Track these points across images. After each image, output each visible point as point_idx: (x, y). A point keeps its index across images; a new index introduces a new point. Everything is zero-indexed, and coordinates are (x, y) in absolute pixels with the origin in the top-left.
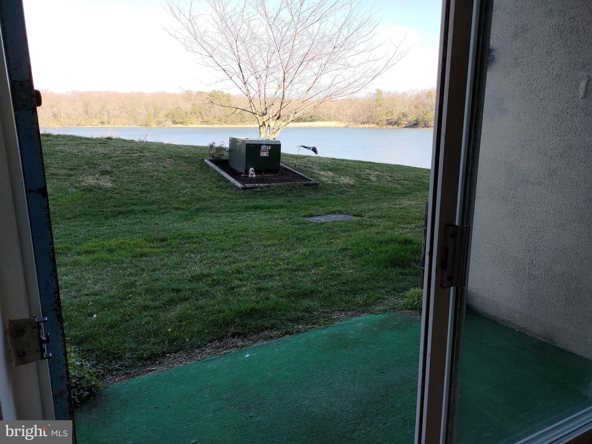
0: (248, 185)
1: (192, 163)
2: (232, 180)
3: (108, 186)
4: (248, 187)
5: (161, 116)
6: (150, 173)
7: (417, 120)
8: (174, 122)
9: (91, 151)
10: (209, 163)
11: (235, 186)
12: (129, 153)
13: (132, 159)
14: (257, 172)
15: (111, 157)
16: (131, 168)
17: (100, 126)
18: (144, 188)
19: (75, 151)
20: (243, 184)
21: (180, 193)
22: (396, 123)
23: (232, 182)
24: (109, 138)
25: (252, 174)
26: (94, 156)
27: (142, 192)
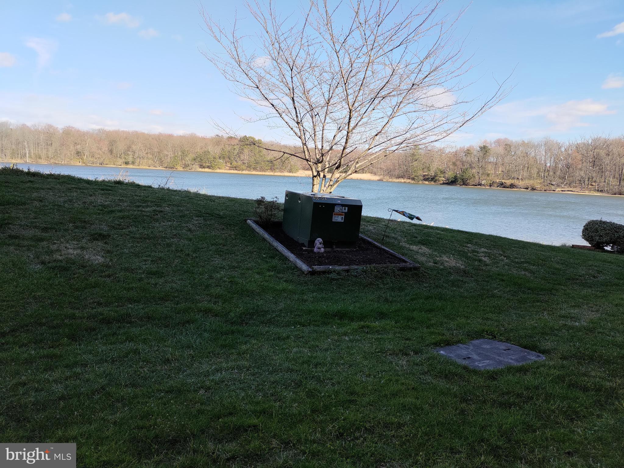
0: (317, 268)
1: (230, 225)
2: (292, 257)
3: (97, 262)
4: (318, 271)
5: (188, 159)
6: (167, 240)
7: (456, 177)
8: (202, 166)
9: (84, 200)
10: (254, 226)
11: (297, 267)
12: (140, 206)
13: (144, 216)
14: (326, 244)
15: (112, 212)
16: (139, 230)
17: (124, 166)
18: (154, 268)
19: (62, 199)
20: (309, 264)
21: (211, 277)
22: (433, 179)
23: (291, 259)
24: (119, 183)
25: (319, 248)
26: (87, 209)
27: (151, 273)
